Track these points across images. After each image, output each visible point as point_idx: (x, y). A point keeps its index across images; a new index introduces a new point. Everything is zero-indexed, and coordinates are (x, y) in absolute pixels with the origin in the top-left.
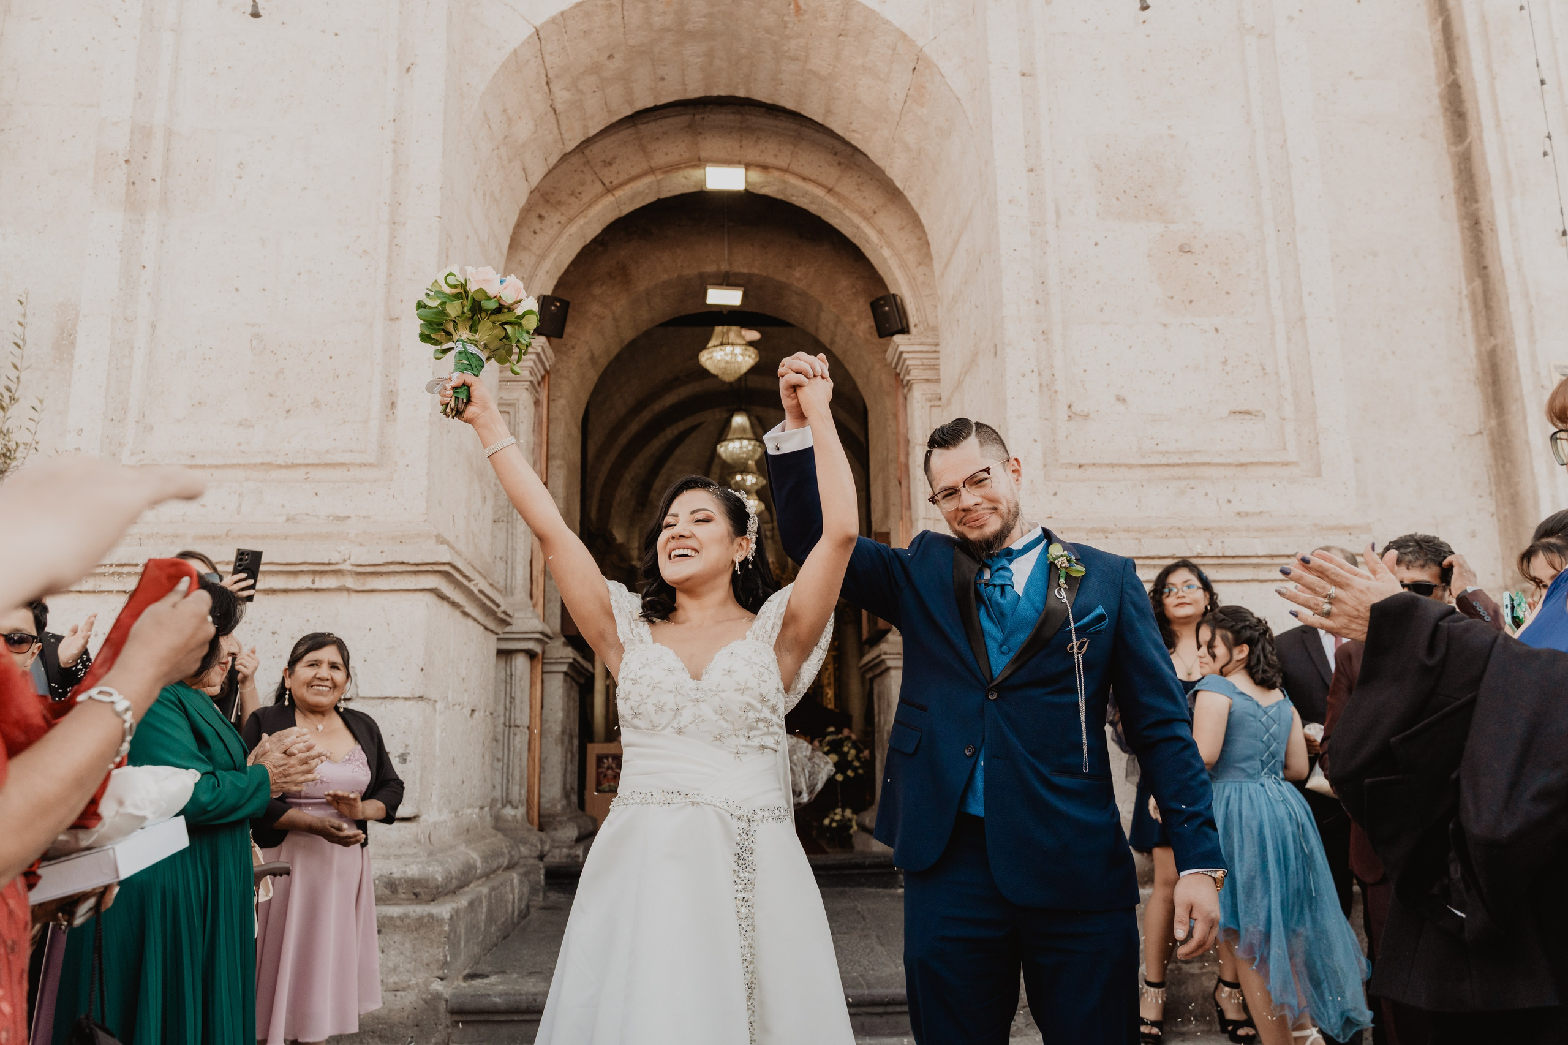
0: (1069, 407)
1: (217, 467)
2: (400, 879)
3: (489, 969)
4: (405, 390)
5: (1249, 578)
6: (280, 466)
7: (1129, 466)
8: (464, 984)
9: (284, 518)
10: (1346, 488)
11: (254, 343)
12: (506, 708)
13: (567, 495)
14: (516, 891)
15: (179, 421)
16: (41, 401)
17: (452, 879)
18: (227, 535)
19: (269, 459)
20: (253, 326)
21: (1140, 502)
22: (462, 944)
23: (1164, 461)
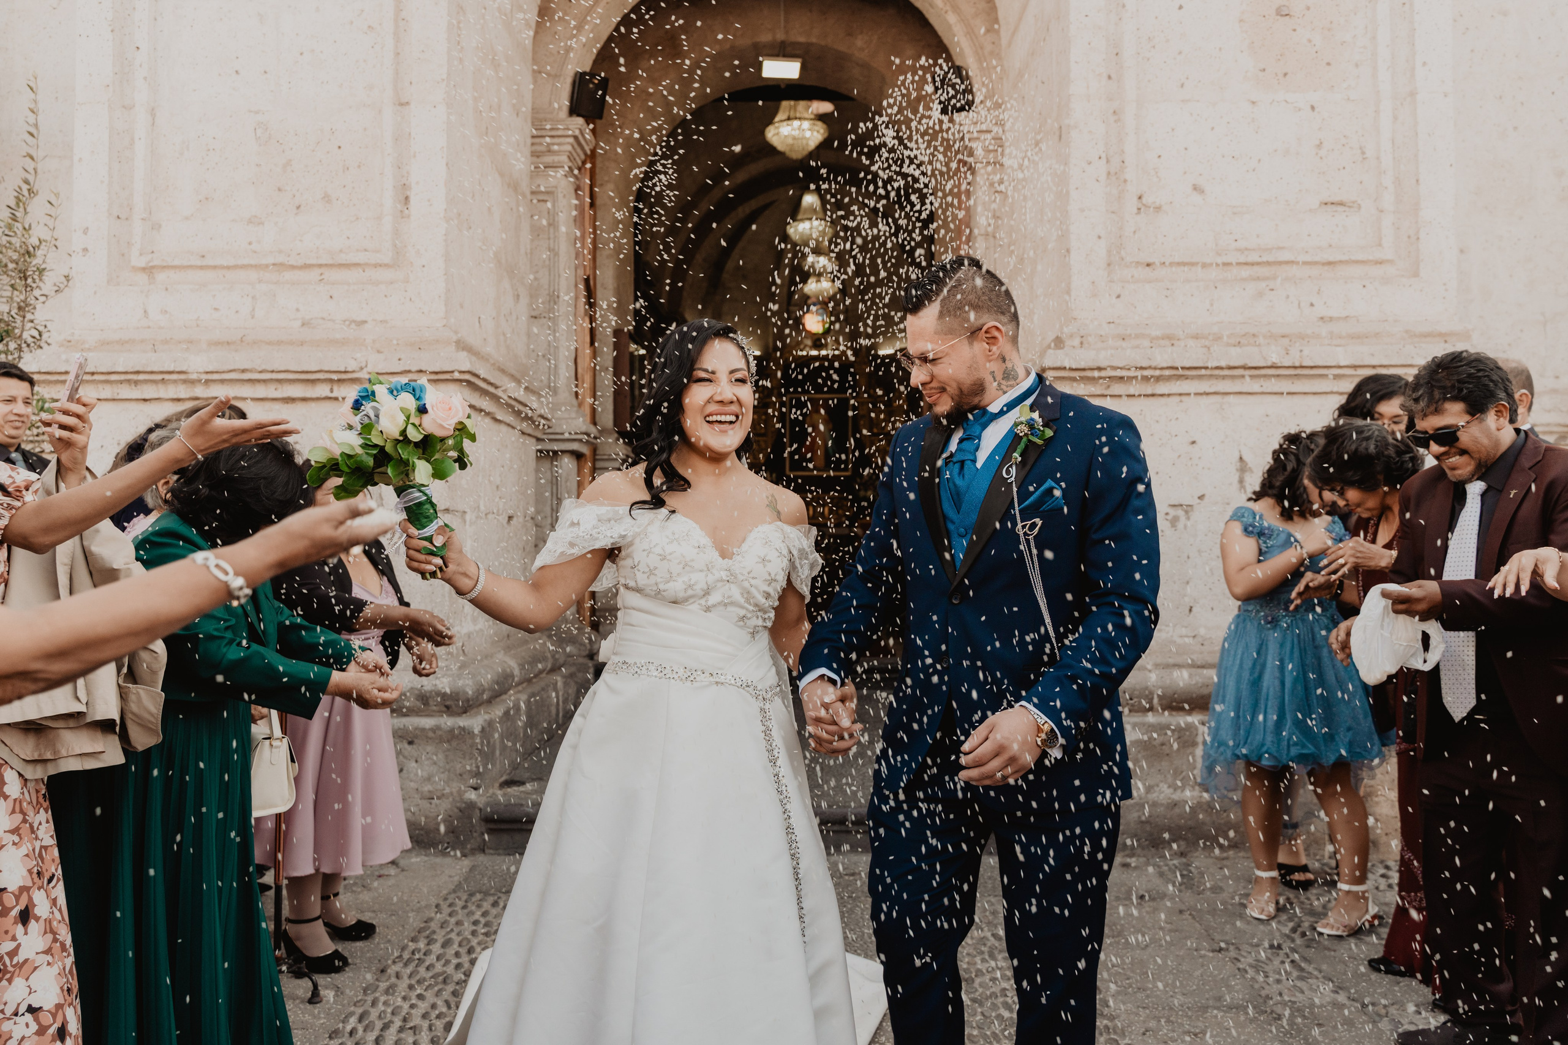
0: (1140, 198)
1: (228, 268)
2: (431, 692)
3: (527, 775)
4: (417, 183)
5: (1328, 390)
6: (293, 267)
7: (1204, 266)
8: (499, 793)
9: (299, 323)
10: (1446, 290)
11: (259, 132)
12: (552, 509)
13: (618, 286)
14: (561, 693)
15: (187, 218)
16: (57, 195)
17: (484, 691)
18: (242, 341)
19: (280, 259)
20: (257, 112)
21: (1212, 305)
22: (498, 753)
23: (1242, 259)
